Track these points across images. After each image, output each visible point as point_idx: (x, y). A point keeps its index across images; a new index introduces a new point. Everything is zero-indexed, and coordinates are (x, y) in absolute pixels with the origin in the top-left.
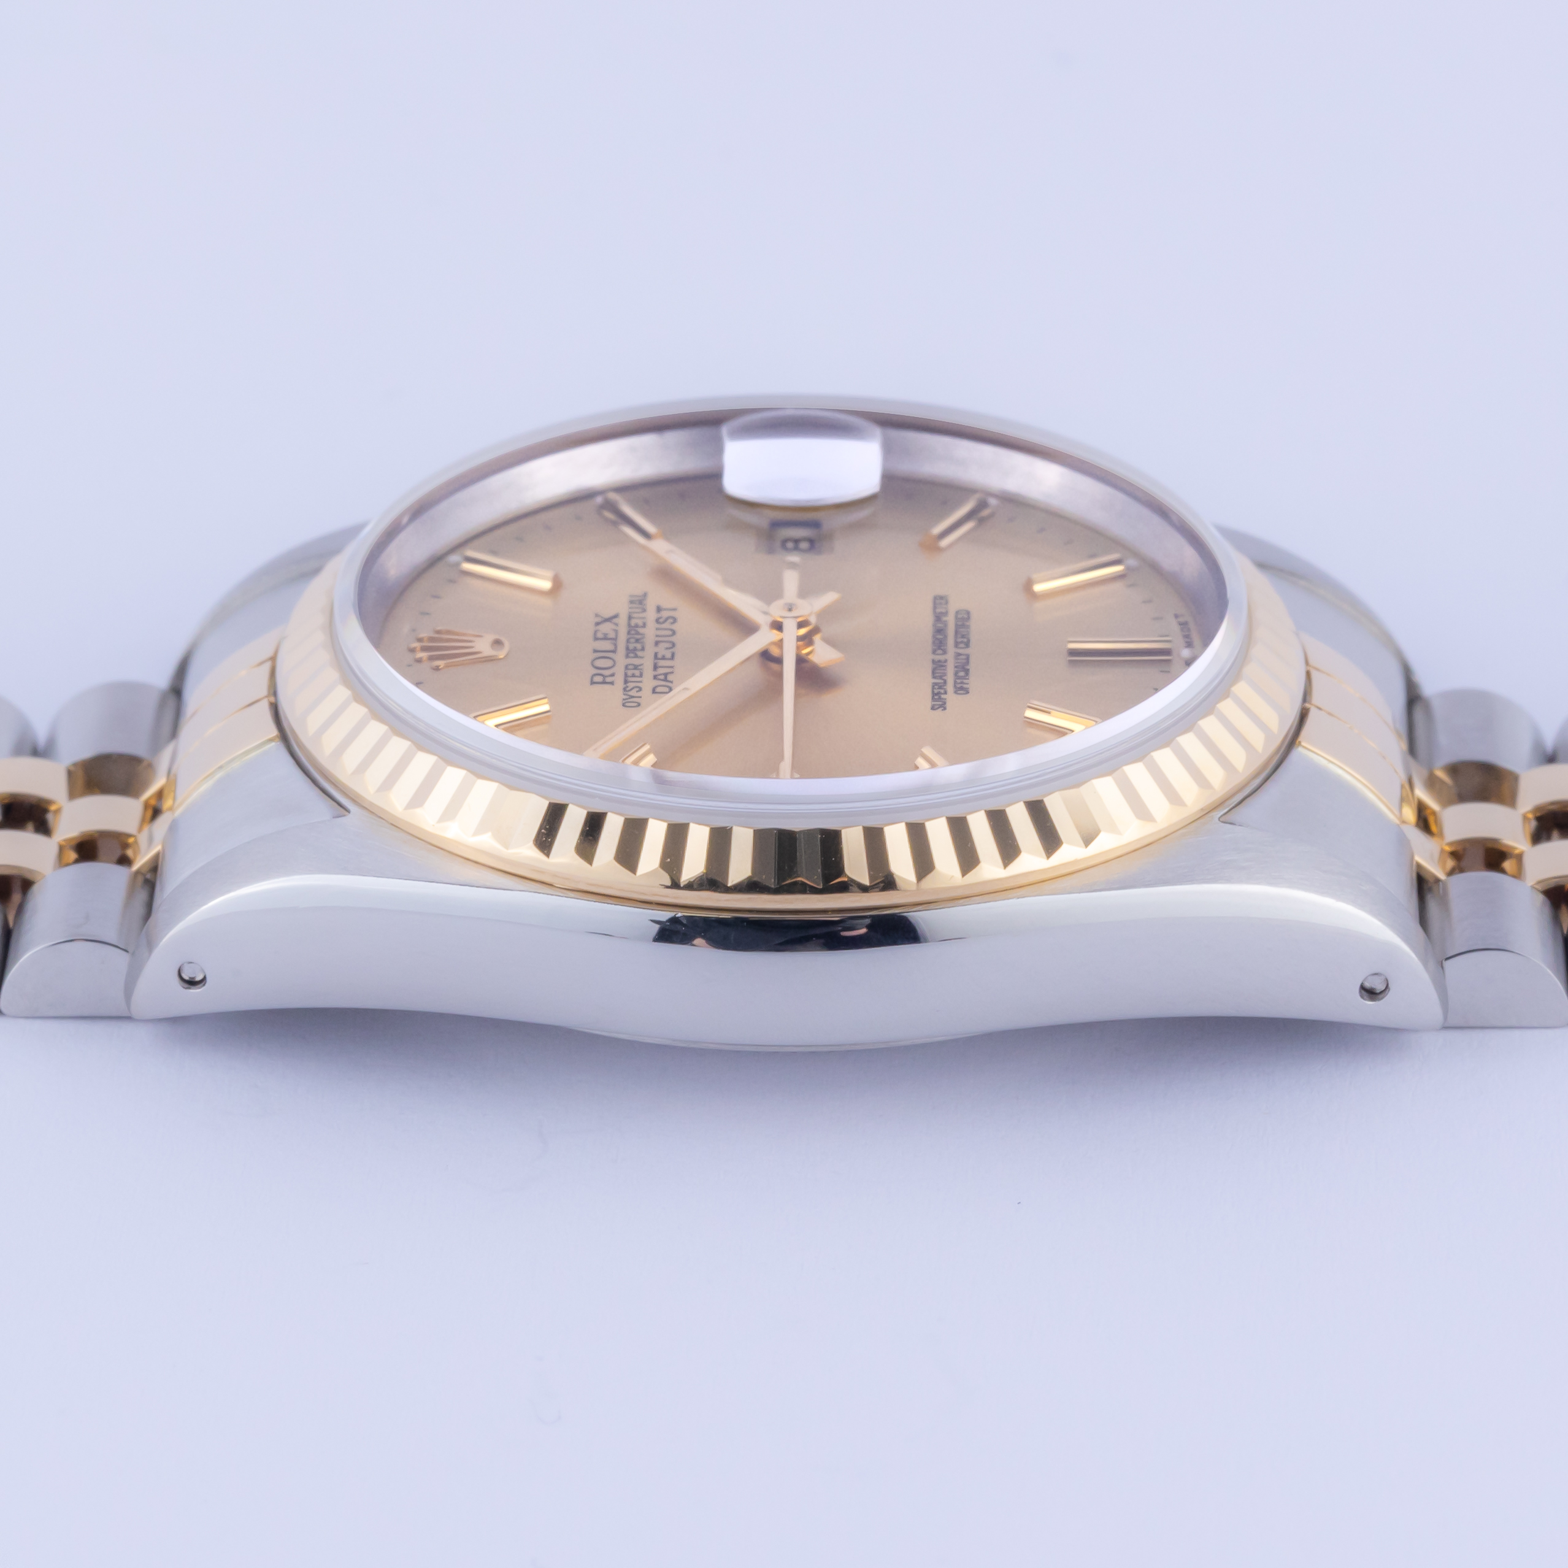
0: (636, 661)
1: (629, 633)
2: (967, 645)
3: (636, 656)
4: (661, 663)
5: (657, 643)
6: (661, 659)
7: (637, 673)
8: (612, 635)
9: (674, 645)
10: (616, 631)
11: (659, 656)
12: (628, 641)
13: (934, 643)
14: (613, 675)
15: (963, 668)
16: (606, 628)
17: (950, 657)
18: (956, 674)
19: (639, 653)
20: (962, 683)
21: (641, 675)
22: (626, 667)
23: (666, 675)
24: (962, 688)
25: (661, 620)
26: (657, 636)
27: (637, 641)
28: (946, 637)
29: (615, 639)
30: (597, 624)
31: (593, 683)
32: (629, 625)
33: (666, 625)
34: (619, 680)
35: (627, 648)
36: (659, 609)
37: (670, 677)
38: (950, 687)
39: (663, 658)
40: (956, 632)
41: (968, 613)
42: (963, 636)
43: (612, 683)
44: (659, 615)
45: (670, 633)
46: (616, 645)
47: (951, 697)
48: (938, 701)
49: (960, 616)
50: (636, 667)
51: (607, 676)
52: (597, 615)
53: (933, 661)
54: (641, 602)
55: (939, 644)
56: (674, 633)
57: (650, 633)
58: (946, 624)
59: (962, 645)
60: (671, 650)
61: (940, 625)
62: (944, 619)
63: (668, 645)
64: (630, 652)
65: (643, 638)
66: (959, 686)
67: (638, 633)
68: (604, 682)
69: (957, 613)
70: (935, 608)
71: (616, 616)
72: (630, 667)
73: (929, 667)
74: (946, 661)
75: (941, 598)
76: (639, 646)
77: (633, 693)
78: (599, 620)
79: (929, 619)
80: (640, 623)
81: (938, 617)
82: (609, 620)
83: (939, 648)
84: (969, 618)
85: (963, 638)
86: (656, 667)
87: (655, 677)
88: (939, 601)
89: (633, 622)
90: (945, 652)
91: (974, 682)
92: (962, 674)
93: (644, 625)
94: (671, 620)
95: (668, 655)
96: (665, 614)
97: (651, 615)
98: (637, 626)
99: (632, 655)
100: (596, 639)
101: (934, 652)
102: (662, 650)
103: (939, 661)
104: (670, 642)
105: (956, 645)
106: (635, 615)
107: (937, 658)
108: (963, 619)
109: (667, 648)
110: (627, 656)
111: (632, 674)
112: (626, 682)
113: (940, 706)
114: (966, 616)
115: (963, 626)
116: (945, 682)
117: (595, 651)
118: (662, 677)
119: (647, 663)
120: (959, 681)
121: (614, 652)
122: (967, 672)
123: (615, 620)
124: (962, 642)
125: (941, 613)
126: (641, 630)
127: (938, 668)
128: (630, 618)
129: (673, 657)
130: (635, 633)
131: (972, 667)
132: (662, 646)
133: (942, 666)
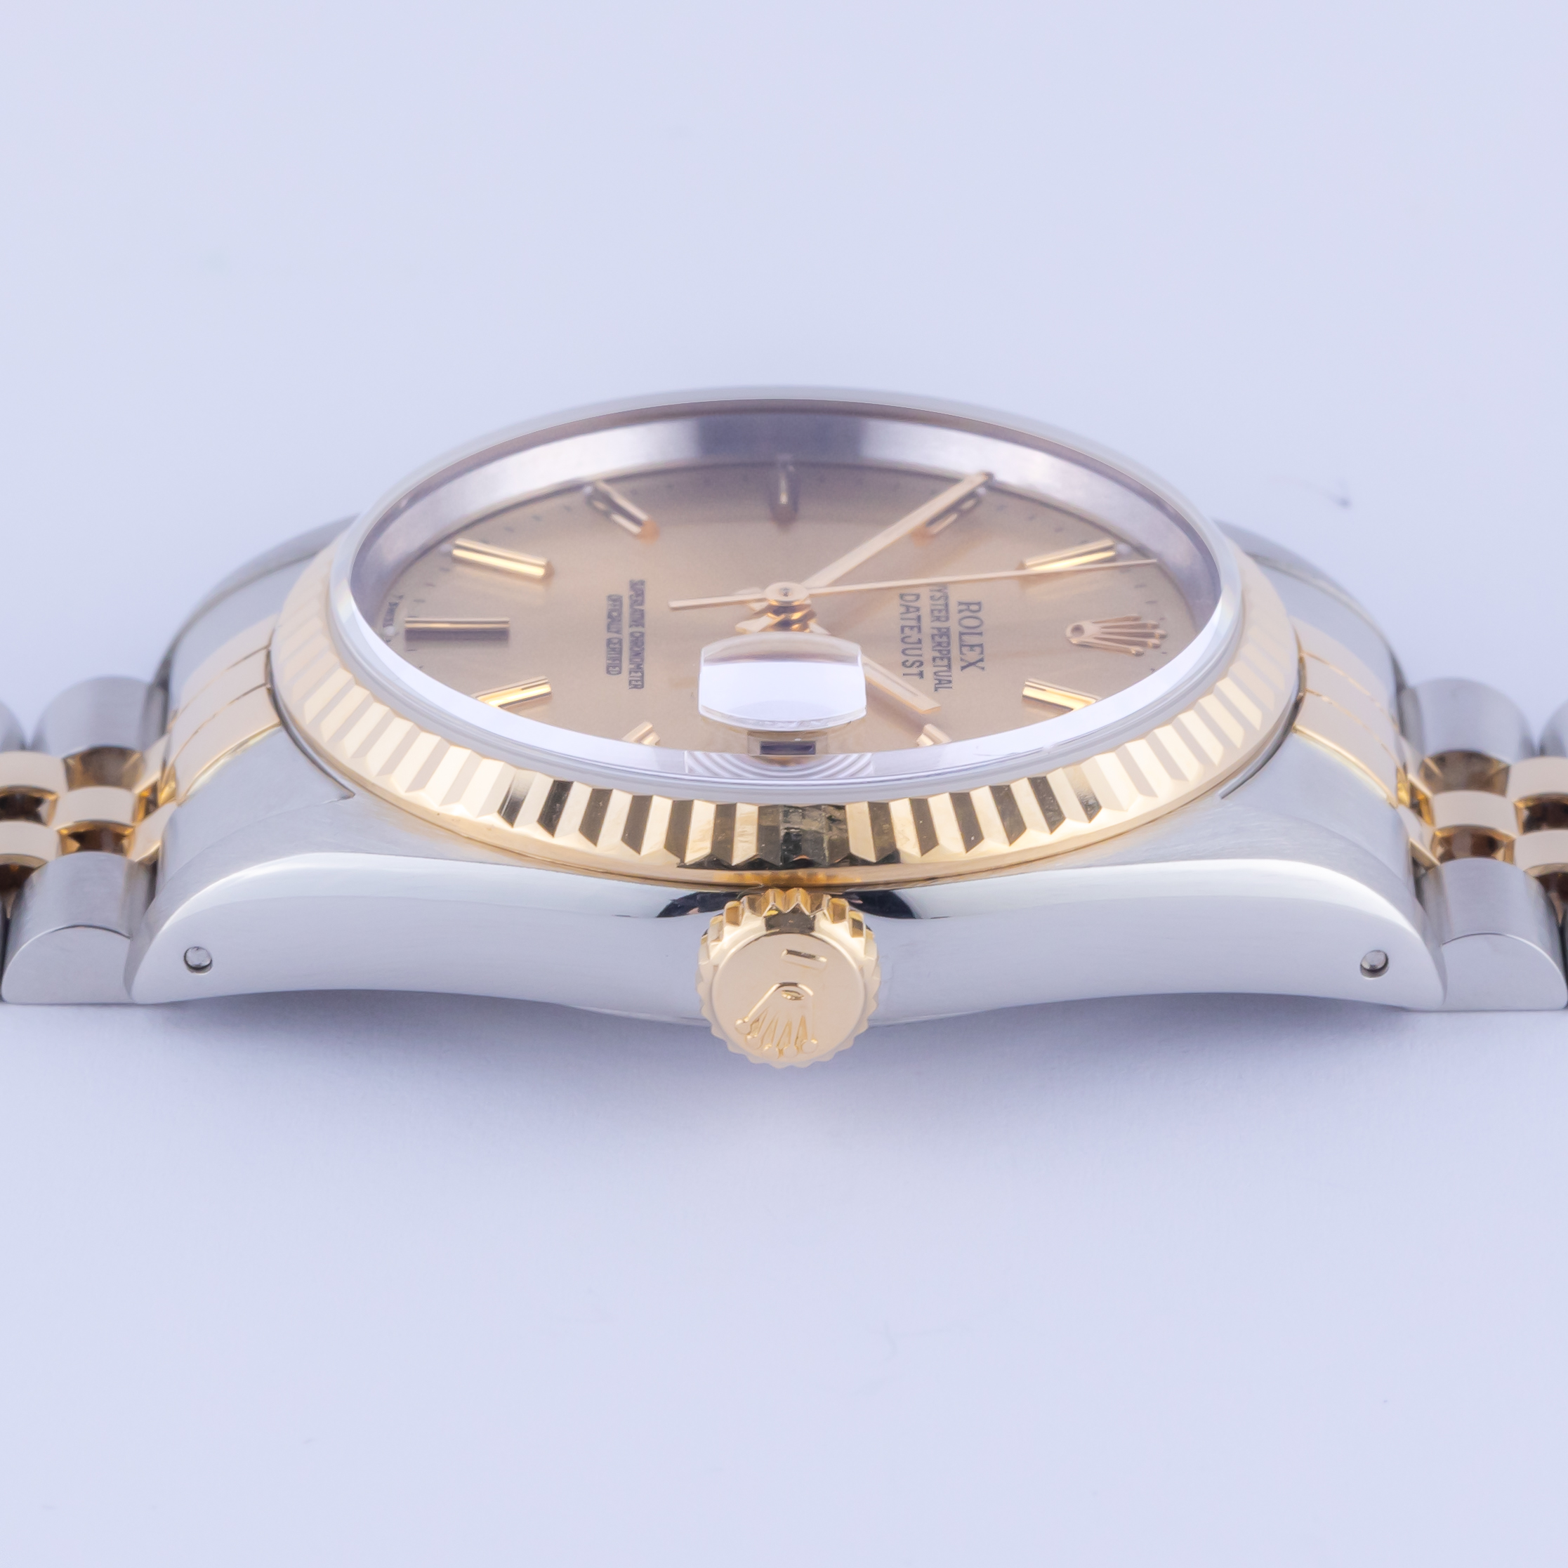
0: (938, 624)
1: (949, 652)
2: (609, 642)
3: (939, 629)
4: (913, 623)
5: (920, 641)
6: (914, 627)
7: (936, 613)
8: (965, 650)
9: (903, 640)
10: (961, 653)
11: (916, 629)
12: (949, 644)
13: (643, 644)
14: (960, 611)
15: (613, 620)
16: (972, 656)
17: (626, 631)
18: (620, 615)
19: (935, 632)
20: (615, 606)
21: (932, 611)
22: (947, 619)
23: (908, 611)
24: (614, 600)
25: (918, 664)
26: (920, 649)
27: (939, 644)
28: (631, 649)
29: (962, 646)
30: (981, 660)
31: (979, 604)
32: (949, 659)
33: (912, 659)
34: (953, 607)
35: (948, 637)
36: (921, 675)
37: (903, 609)
38: (626, 603)
39: (912, 628)
40: (620, 652)
41: (608, 672)
42: (613, 649)
43: (960, 604)
44: (921, 669)
45: (907, 652)
46: (961, 640)
47: (626, 594)
48: (638, 589)
49: (617, 669)
50: (938, 619)
51: (966, 610)
52: (983, 668)
53: (643, 626)
54: (940, 682)
55: (638, 643)
56: (904, 652)
57: (928, 652)
58: (631, 661)
59: (616, 641)
60: (904, 636)
61: (638, 660)
62: (632, 666)
63: (907, 640)
64: (945, 633)
65: (933, 647)
66: (617, 603)
67: (940, 651)
68: (968, 604)
69: (620, 673)
70: (642, 677)
71: (963, 668)
72: (943, 619)
73: (648, 619)
74: (631, 626)
75: (636, 687)
76: (937, 639)
77: (938, 595)
78: (980, 664)
79: (647, 667)
80: (939, 662)
81: (639, 668)
82: (970, 664)
83: (637, 638)
84: (608, 668)
85: (614, 648)
86: (919, 618)
87: (918, 609)
88: (637, 684)
89: (945, 662)
90: (632, 634)
91: (603, 607)
92: (615, 614)
93: (934, 659)
94: (907, 664)
95: (907, 631)
96: (915, 670)
97: (929, 670)
98: (942, 659)
99: (944, 630)
100: (981, 646)
101: (642, 635)
102: (915, 636)
103: (637, 626)
104: (906, 643)
105: (620, 642)
106: (945, 669)
107: (640, 629)
108: (613, 666)
109: (909, 637)
110: (948, 629)
111: (941, 613)
112: (947, 605)
113: (636, 584)
114: (611, 669)
115: (614, 659)
116: (631, 606)
117: (980, 634)
118: (911, 610)
119: (928, 625)
120: (617, 607)
121: (961, 634)
122: (610, 616)
123: (964, 664)
124: (615, 644)
125: (636, 672)
126: (937, 654)
127: (638, 619)
128: (949, 666)
129: (903, 628)
130: (943, 654)
131: (604, 621)
132: (914, 639)
133: (635, 621)
